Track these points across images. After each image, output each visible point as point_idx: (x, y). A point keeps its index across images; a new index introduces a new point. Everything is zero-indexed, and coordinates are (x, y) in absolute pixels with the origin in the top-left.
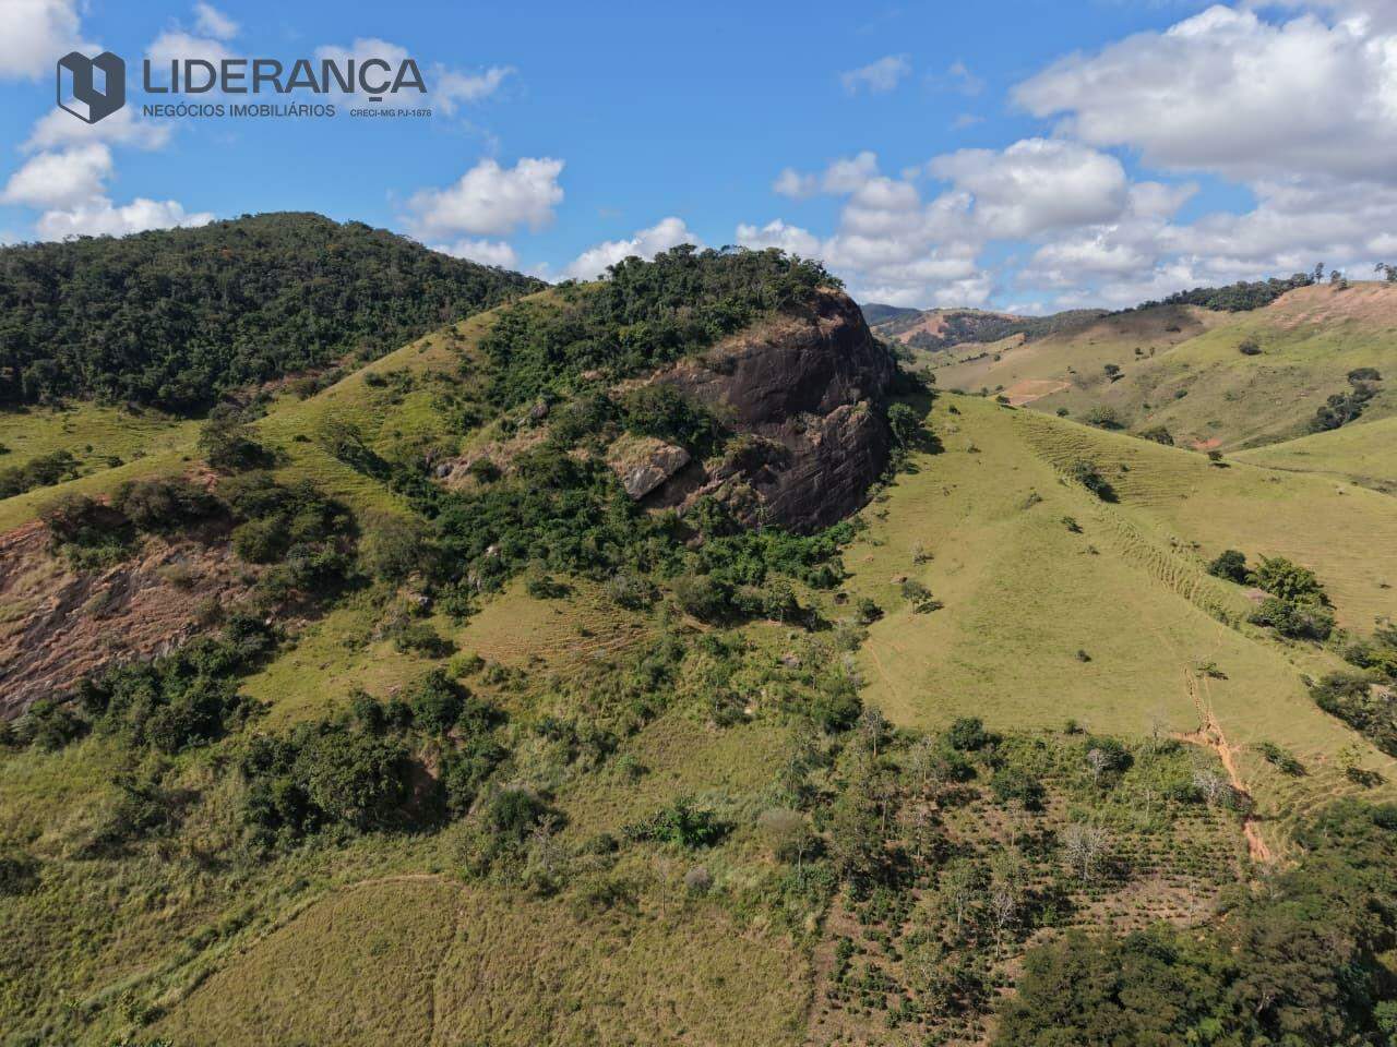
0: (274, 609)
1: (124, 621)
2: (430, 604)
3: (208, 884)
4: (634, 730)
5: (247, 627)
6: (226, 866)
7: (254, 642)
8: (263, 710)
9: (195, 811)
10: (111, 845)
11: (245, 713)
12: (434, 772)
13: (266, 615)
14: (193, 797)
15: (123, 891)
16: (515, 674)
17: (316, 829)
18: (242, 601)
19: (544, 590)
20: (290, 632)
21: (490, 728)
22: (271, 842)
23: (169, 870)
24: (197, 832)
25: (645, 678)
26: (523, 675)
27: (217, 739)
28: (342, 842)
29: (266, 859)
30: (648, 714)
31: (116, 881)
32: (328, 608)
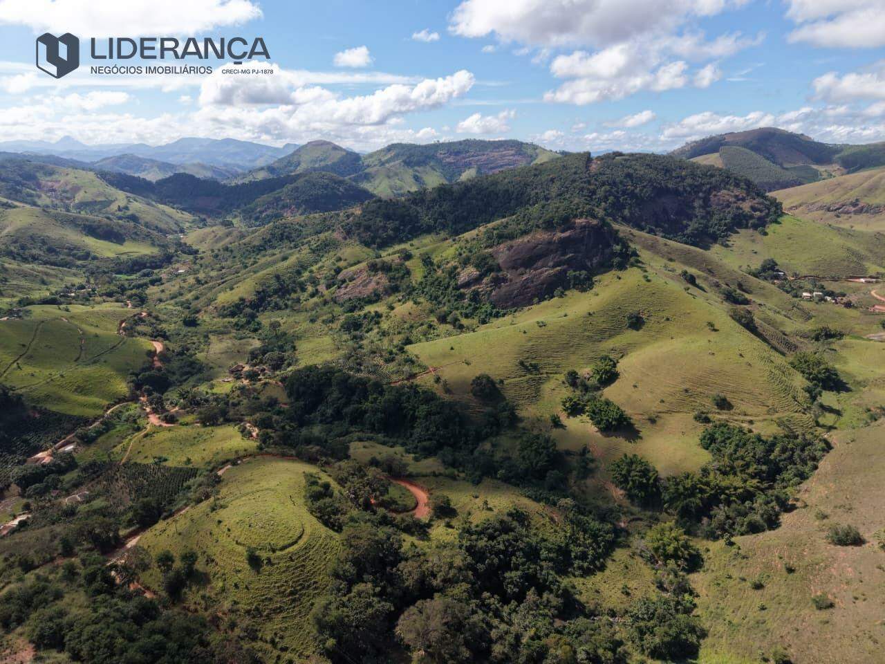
0: (384, 293)
1: (364, 288)
8: (363, 310)
13: (382, 293)
14: (339, 320)
16: (391, 317)
18: (381, 289)
19: (415, 302)
20: (383, 299)
21: (375, 325)
22: (338, 330)
25: (409, 326)
27: (350, 313)
29: (336, 332)
30: (399, 333)
32: (391, 295)
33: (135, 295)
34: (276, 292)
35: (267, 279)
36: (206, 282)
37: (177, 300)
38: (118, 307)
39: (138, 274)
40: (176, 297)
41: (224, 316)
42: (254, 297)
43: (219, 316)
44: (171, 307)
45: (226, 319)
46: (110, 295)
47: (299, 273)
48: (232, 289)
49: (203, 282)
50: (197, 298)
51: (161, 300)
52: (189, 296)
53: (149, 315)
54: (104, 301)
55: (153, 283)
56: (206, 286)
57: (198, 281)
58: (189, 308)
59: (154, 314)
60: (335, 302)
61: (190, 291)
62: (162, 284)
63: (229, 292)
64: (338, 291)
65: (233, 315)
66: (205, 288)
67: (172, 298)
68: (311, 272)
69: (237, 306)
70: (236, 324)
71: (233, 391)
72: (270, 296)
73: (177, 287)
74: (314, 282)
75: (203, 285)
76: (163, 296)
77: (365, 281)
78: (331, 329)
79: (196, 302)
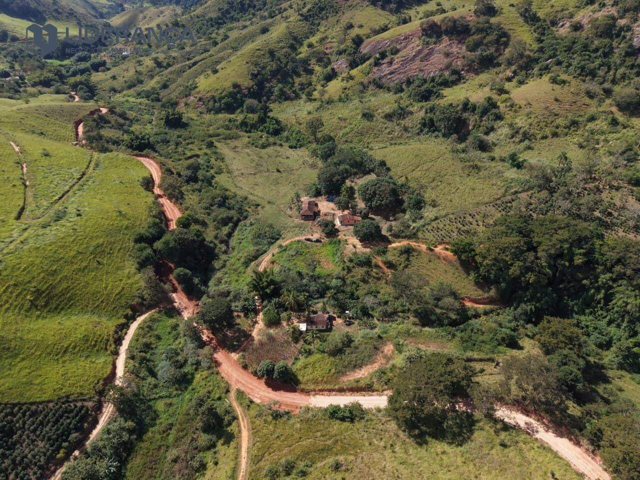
0: (466, 69)
1: (426, 63)
2: (513, 77)
3: (402, 134)
4: (544, 137)
5: (455, 72)
6: (409, 132)
7: (454, 78)
8: (443, 97)
9: (410, 117)
10: (389, 117)
11: (437, 96)
12: (470, 128)
13: (463, 70)
14: (411, 113)
15: (386, 128)
16: (518, 106)
17: (434, 132)
18: (459, 64)
19: (554, 81)
20: (467, 78)
21: (495, 120)
22: (422, 131)
23: (397, 128)
24: (407, 122)
25: (567, 123)
26: (520, 107)
27: (426, 101)
28: (436, 137)
29: (418, 134)
30: (555, 135)
31: (385, 126)
32: (481, 72)
33: (81, 83)
34: (274, 74)
35: (258, 57)
36: (169, 65)
37: (139, 88)
38: (63, 101)
39: (72, 59)
40: (134, 86)
41: (218, 111)
42: (251, 83)
43: (209, 111)
44: (132, 99)
45: (220, 116)
46: (46, 83)
47: (293, 48)
48: (215, 72)
49: (165, 64)
50: (165, 86)
51: (114, 90)
52: (152, 84)
53: (112, 111)
54: (41, 93)
55: (97, 67)
56: (170, 69)
57: (159, 64)
58: (158, 100)
59: (117, 110)
60: (380, 87)
61: (152, 77)
62: (109, 69)
63: (213, 78)
64: (375, 69)
65: (230, 108)
66: (171, 73)
67: (130, 87)
68: (310, 46)
69: (232, 95)
70: (244, 124)
71: (349, 270)
72: (269, 81)
73: (132, 72)
74: (322, 58)
75: (166, 68)
76: (116, 84)
77: (420, 52)
78: (406, 129)
79: (167, 91)
